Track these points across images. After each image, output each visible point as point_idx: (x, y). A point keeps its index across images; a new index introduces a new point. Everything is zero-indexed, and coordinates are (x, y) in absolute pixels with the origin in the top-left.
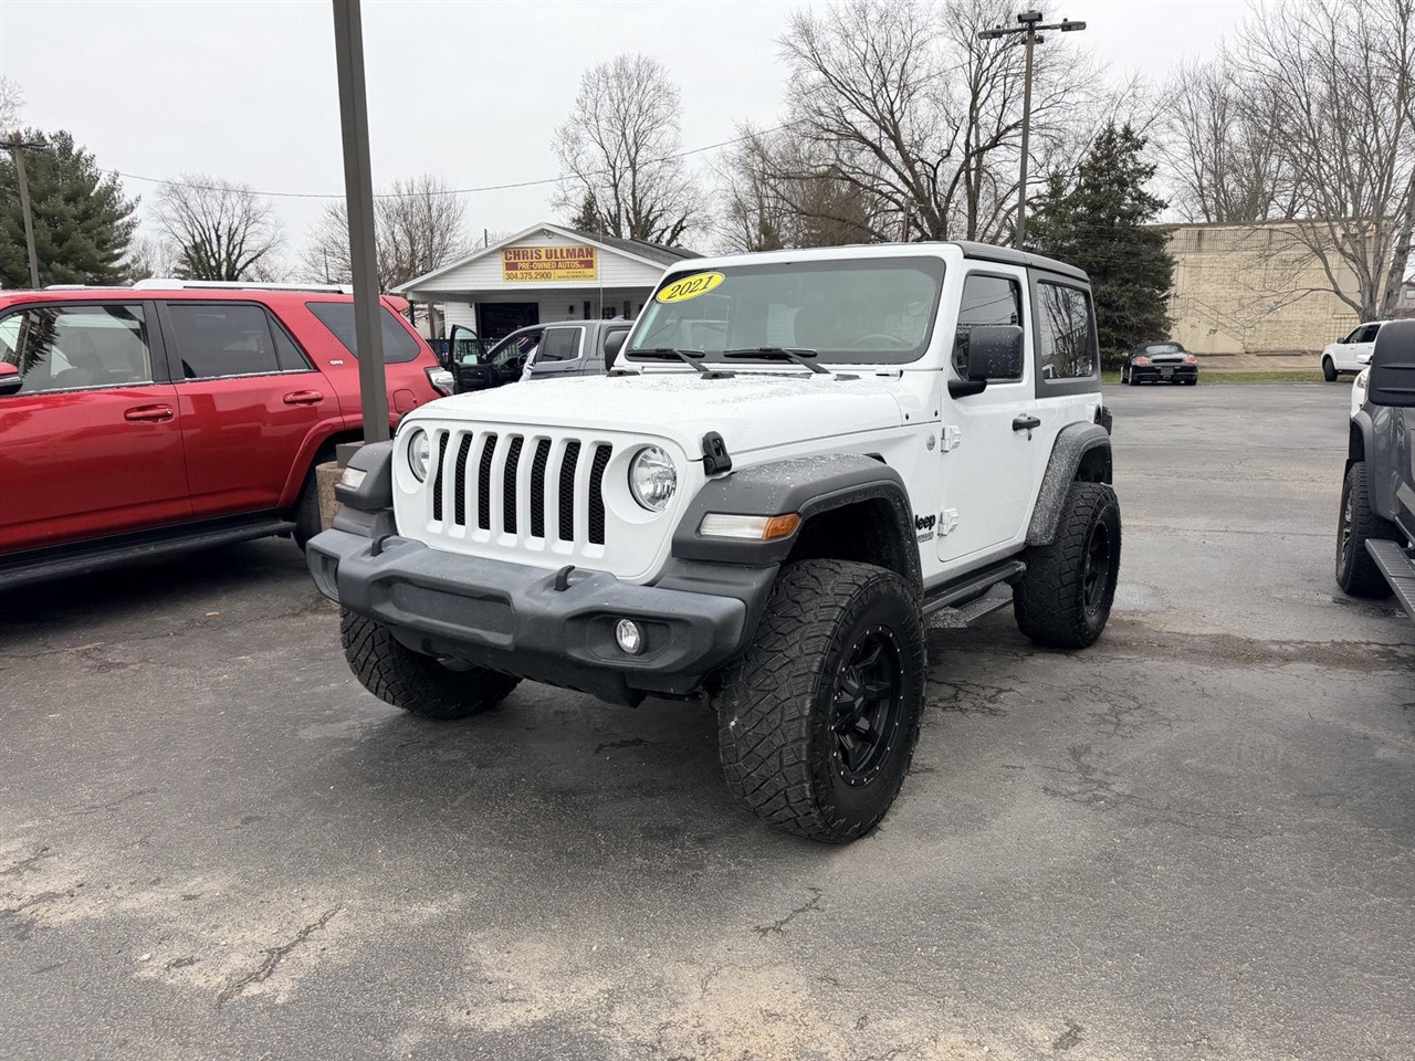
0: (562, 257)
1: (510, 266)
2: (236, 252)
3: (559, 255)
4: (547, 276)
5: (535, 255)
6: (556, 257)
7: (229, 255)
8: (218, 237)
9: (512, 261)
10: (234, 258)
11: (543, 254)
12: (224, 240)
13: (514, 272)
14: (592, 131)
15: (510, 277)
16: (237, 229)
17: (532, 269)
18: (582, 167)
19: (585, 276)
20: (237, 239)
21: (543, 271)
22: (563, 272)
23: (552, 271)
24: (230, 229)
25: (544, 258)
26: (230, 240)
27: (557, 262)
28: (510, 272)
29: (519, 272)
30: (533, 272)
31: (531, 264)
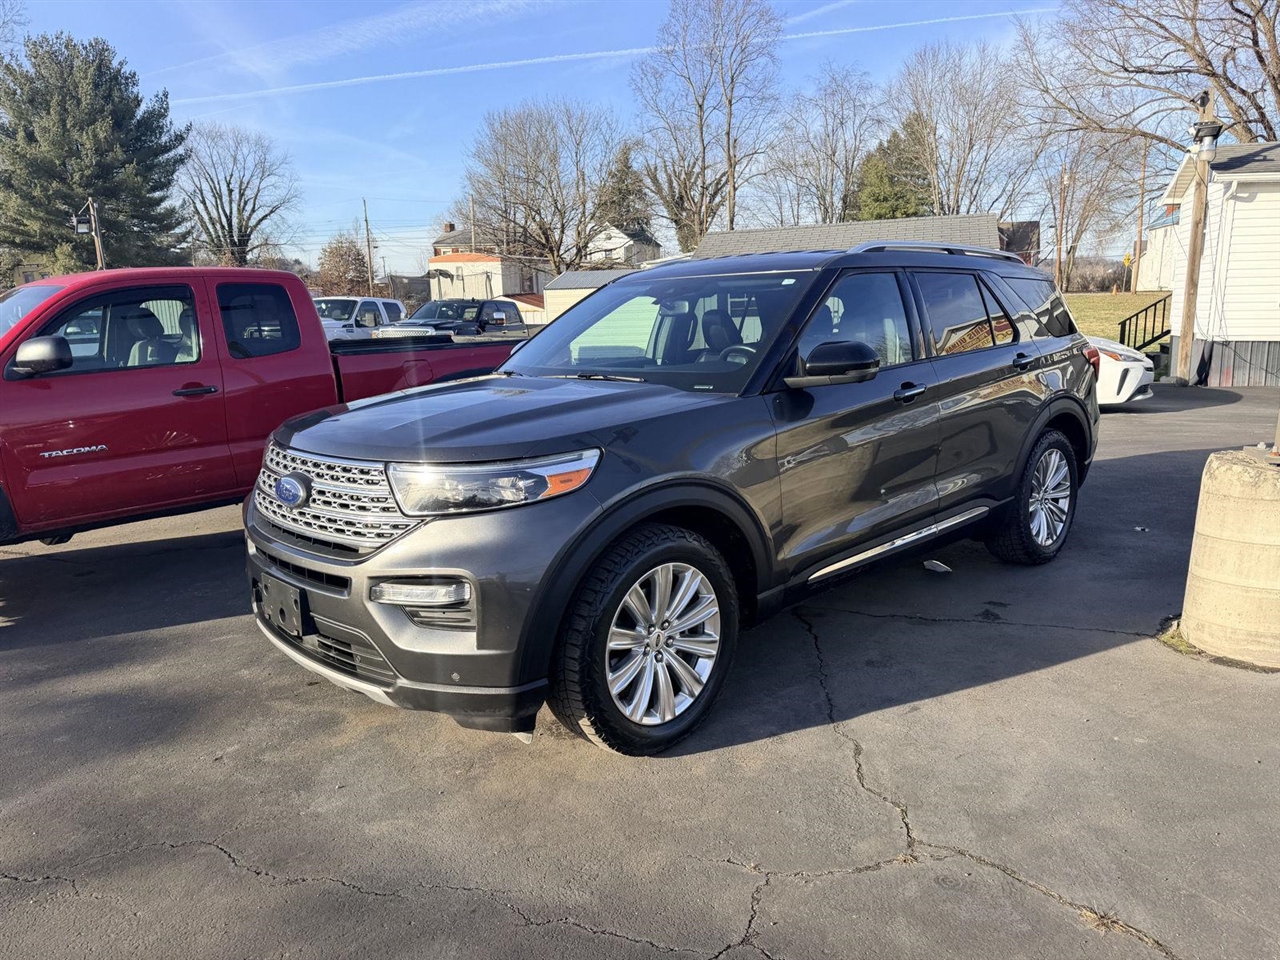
2: (249, 208)
7: (241, 211)
8: (231, 191)
10: (246, 214)
12: (236, 195)
14: (676, 64)
16: (248, 183)
18: (663, 107)
20: (249, 193)
24: (241, 183)
26: (242, 195)
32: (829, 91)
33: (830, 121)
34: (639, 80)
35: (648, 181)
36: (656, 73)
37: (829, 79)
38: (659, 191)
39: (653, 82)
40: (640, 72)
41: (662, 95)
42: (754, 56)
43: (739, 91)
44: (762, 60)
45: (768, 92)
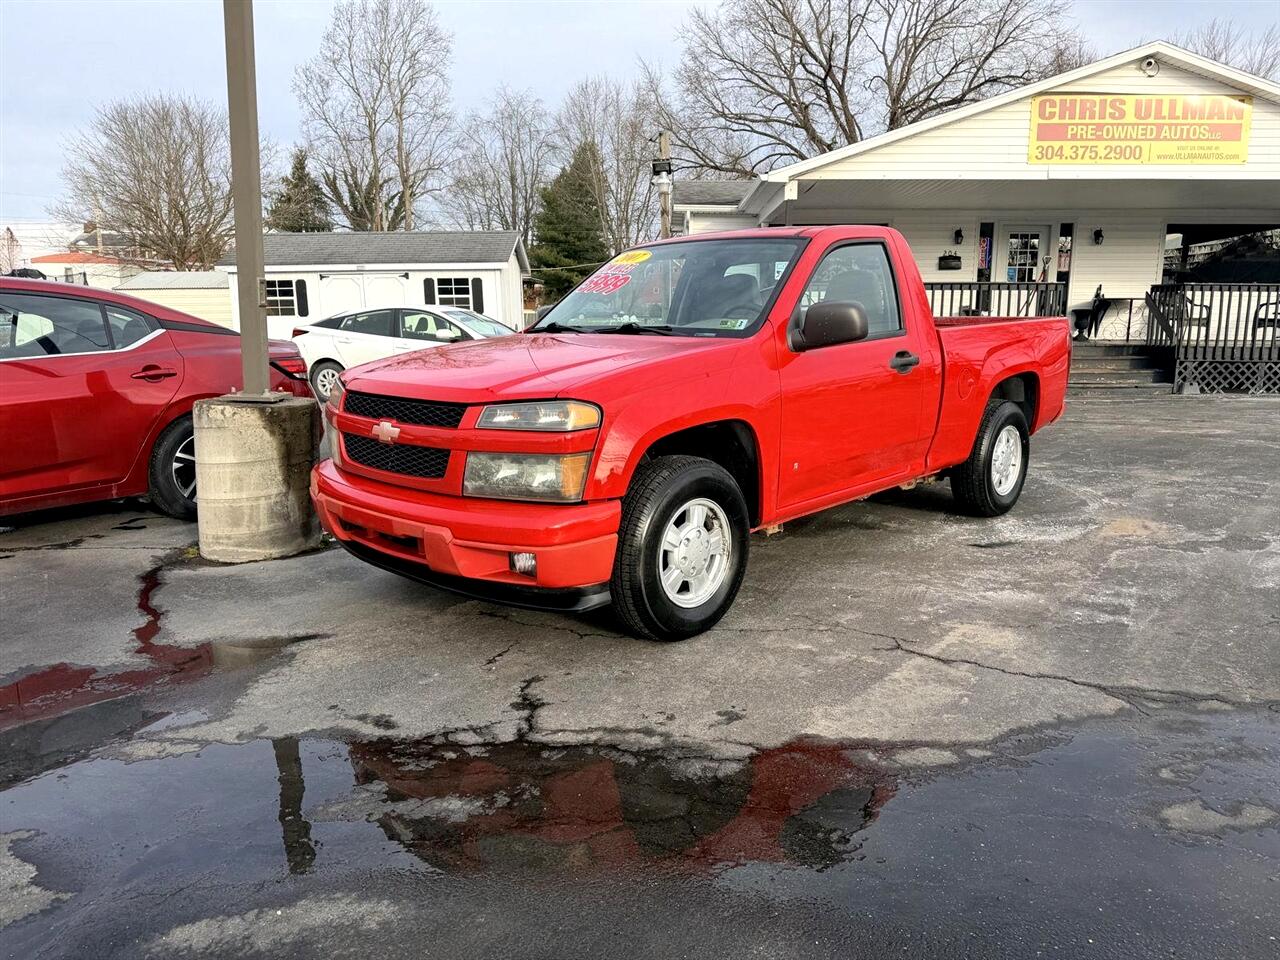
0: (1172, 116)
1: (1045, 132)
3: (1165, 111)
4: (1135, 154)
5: (1109, 110)
6: (1159, 116)
9: (1056, 120)
11: (1129, 107)
13: (1056, 144)
15: (1044, 154)
17: (1100, 138)
19: (1219, 156)
21: (1123, 144)
22: (1170, 147)
23: (1145, 145)
25: (1130, 118)
27: (1160, 127)
28: (1045, 144)
29: (1067, 145)
30: (1101, 145)
31: (1100, 127)
32: (506, 115)
33: (509, 144)
34: (304, 86)
35: (326, 189)
36: (321, 80)
37: (504, 103)
38: (339, 198)
39: (319, 89)
40: (304, 78)
41: (329, 103)
42: (423, 73)
43: (410, 106)
44: (433, 78)
45: (440, 110)
